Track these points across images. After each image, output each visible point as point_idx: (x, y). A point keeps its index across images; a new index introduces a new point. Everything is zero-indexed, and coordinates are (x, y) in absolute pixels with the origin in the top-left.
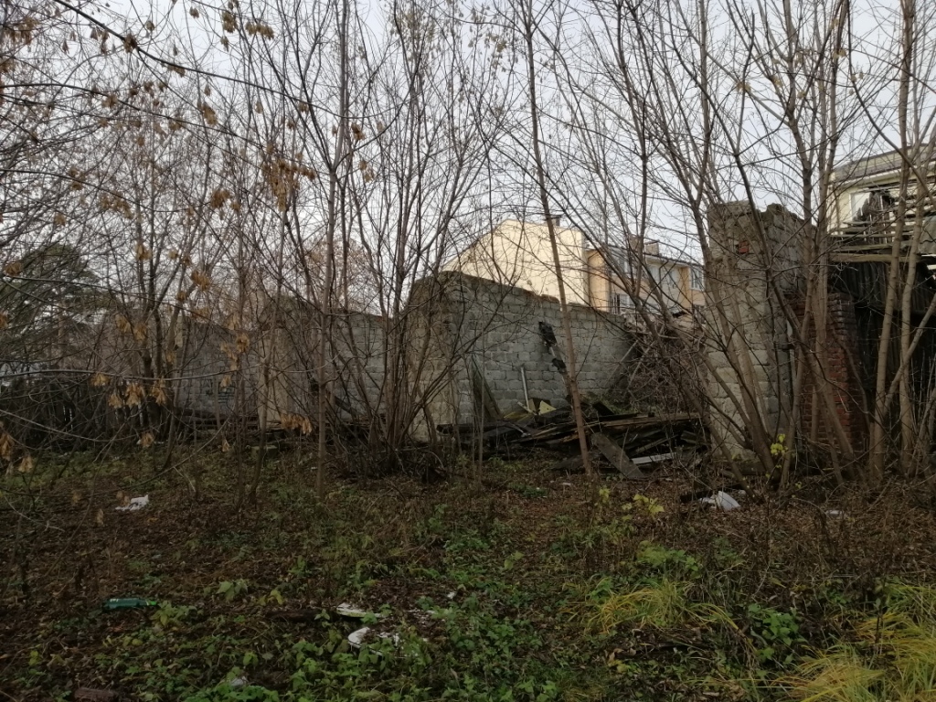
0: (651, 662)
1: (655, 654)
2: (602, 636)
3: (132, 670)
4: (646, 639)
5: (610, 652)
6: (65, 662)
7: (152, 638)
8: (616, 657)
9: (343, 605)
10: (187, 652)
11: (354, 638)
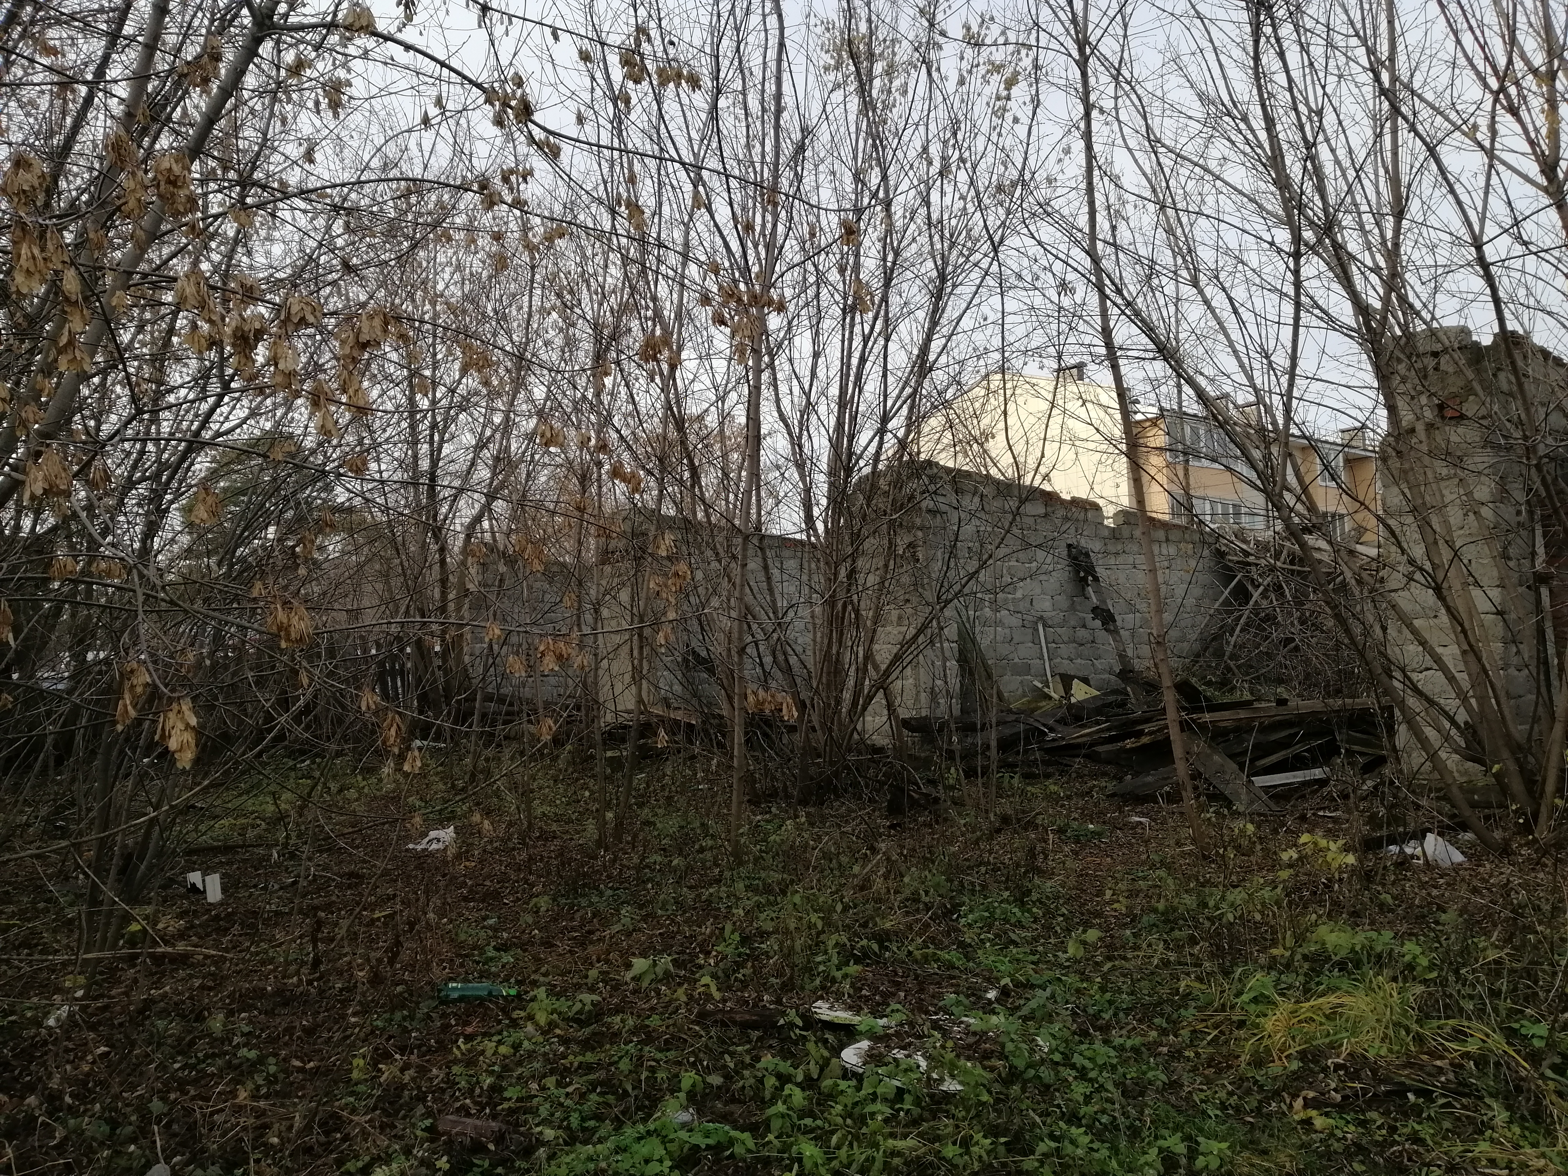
0: (1372, 1115)
1: (1375, 1101)
2: (1275, 1068)
3: (512, 1093)
4: (1355, 1076)
5: (1294, 1096)
6: (407, 1078)
7: (526, 1044)
8: (1306, 1106)
9: (819, 1003)
10: (588, 1068)
11: (851, 1055)
